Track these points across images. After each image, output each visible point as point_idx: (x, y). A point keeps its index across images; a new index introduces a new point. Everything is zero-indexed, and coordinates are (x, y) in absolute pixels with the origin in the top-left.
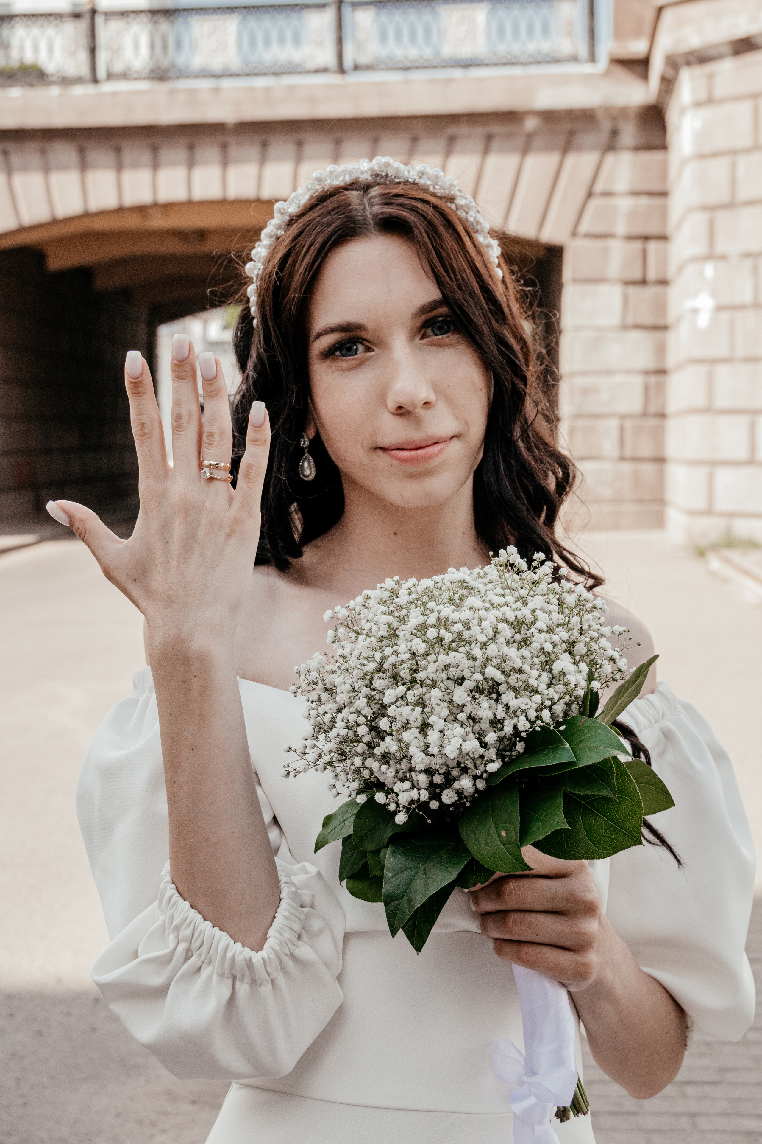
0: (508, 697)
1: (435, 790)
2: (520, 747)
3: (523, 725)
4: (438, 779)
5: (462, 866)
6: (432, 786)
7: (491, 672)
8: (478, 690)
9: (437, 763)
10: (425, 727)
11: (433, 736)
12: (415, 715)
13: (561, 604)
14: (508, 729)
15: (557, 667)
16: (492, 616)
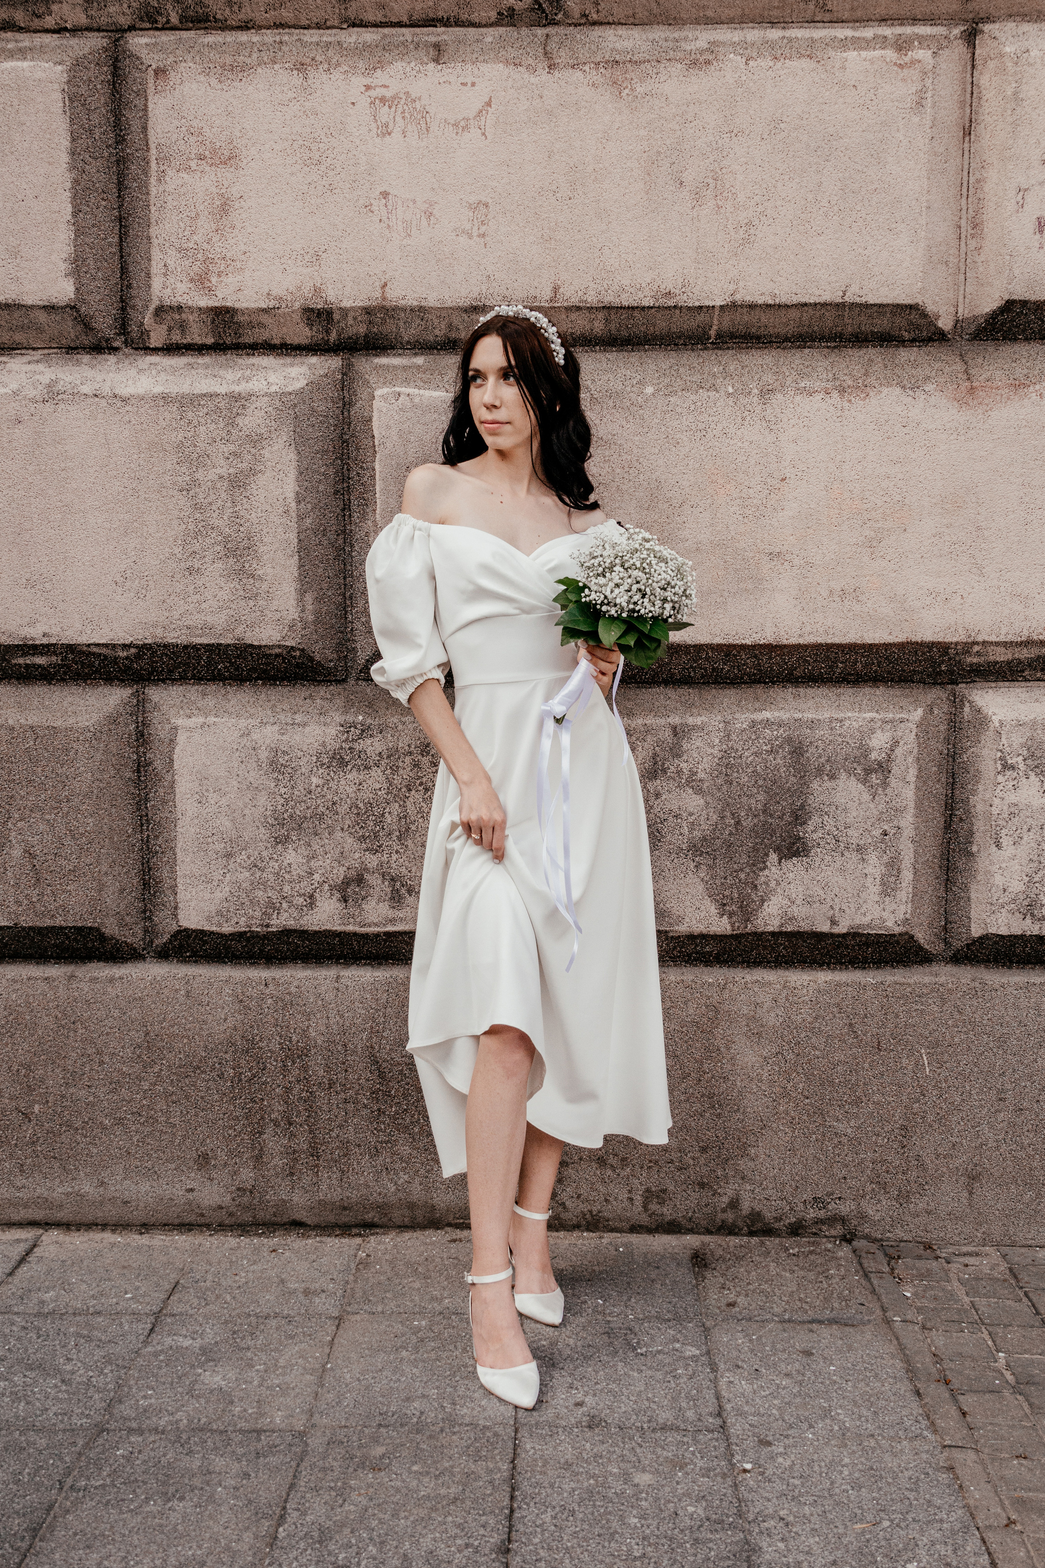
0: (646, 600)
1: (602, 604)
2: (636, 615)
3: (642, 611)
4: (606, 601)
5: (590, 630)
6: (602, 602)
7: (648, 590)
8: (640, 590)
9: (610, 597)
10: (617, 586)
11: (617, 591)
12: (617, 580)
13: (685, 590)
14: (637, 608)
15: (666, 605)
16: (664, 575)
